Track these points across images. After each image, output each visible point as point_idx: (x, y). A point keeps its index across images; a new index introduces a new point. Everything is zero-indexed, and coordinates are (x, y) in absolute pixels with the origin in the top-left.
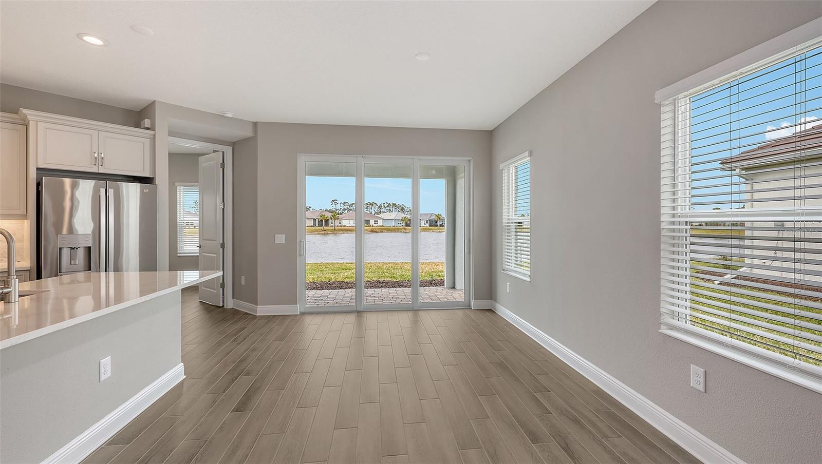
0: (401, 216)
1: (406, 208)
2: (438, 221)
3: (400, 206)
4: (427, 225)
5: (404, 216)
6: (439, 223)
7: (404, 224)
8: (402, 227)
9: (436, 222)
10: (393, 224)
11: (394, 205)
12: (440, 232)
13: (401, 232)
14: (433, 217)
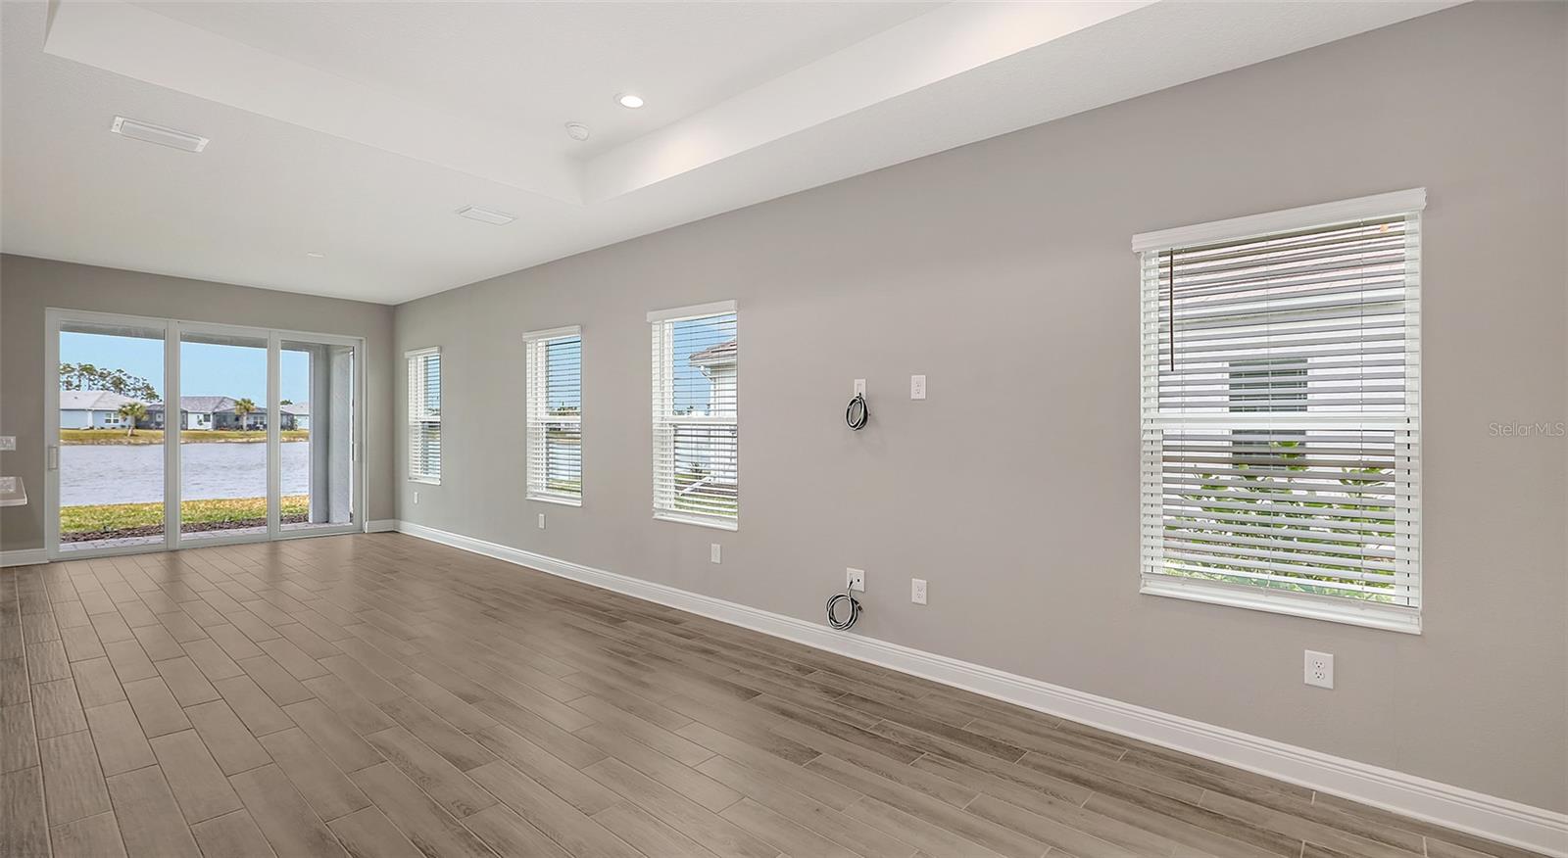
0: (116, 401)
1: (129, 382)
2: (241, 415)
3: (109, 373)
4: (209, 425)
5: (128, 400)
6: (245, 422)
7: (130, 421)
8: (124, 431)
9: (237, 419)
10: (89, 420)
11: (88, 370)
12: (248, 442)
13: (120, 443)
14: (230, 406)
